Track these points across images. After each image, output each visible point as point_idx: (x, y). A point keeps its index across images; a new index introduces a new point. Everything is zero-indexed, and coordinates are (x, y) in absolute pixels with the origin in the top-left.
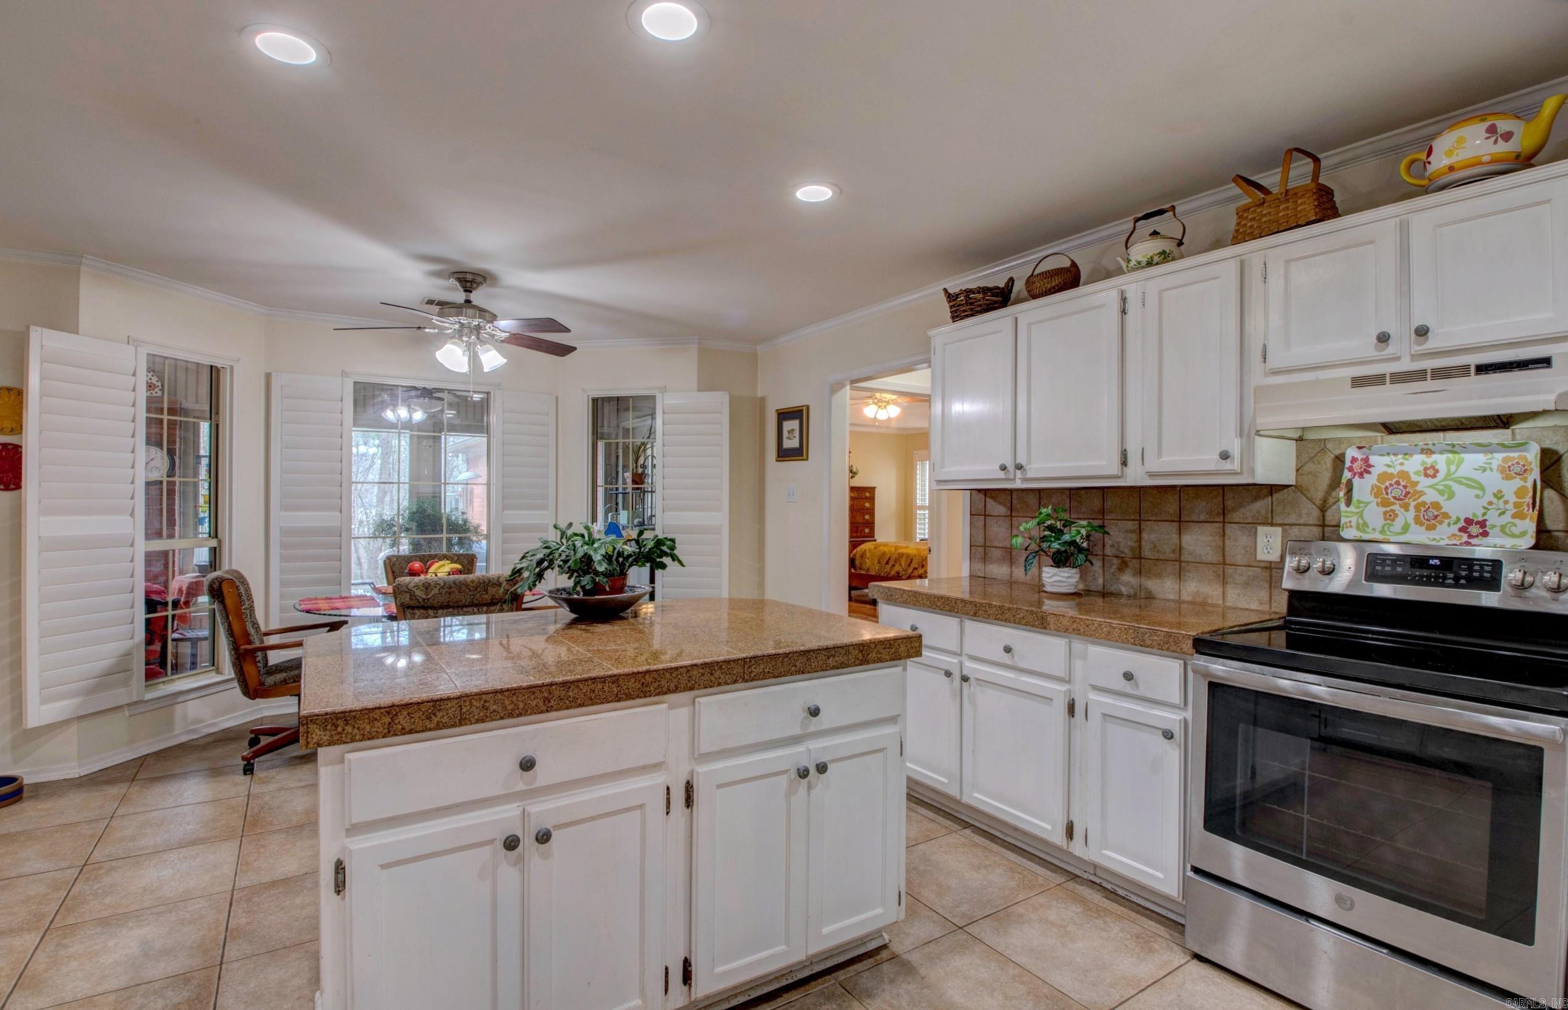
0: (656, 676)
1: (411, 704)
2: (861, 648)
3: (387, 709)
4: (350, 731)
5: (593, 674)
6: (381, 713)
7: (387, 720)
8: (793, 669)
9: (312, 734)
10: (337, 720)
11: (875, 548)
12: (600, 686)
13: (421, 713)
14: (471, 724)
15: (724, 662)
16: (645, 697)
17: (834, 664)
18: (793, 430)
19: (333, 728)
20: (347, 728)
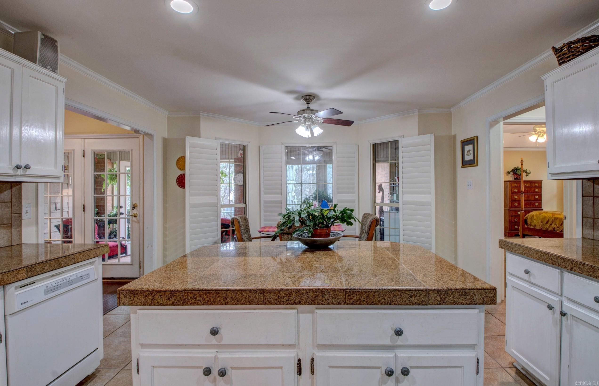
0: (287, 293)
1: (161, 291)
2: (440, 293)
3: (151, 292)
4: (136, 300)
5: (250, 288)
6: (149, 293)
7: (151, 297)
8: (383, 301)
9: (121, 299)
10: (131, 294)
11: (540, 214)
12: (254, 295)
13: (165, 296)
14: (188, 305)
15: (331, 290)
16: (280, 304)
17: (416, 301)
18: (470, 150)
19: (129, 297)
20: (135, 298)
